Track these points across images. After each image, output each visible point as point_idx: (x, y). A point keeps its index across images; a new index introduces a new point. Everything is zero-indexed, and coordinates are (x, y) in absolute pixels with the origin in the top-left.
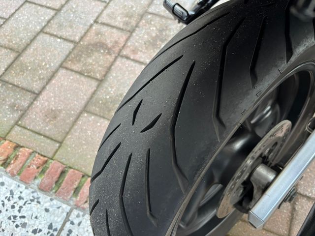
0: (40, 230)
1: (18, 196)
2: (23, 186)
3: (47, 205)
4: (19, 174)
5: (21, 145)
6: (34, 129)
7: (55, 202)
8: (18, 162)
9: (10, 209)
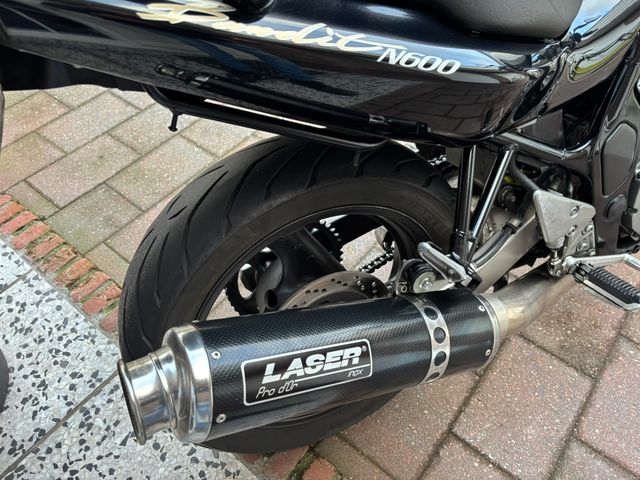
0: (81, 376)
1: (71, 327)
2: (82, 317)
3: (101, 348)
4: (83, 301)
5: (100, 268)
6: (122, 254)
7: (112, 346)
8: (87, 287)
9: (55, 341)
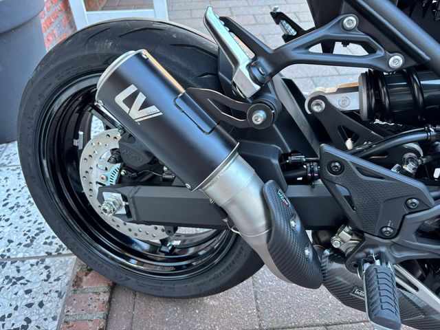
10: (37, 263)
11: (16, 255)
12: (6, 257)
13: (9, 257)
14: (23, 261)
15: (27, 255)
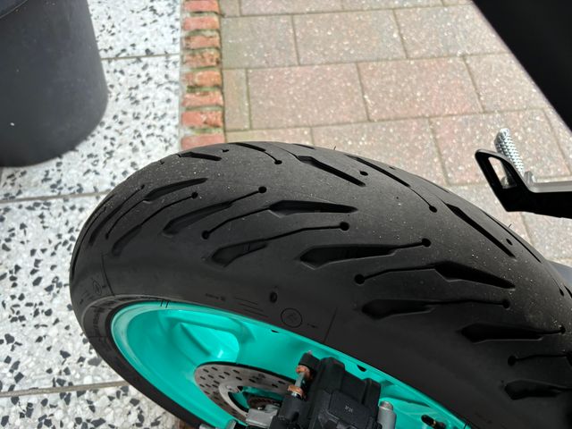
1: (163, 124)
2: (177, 122)
4: (188, 109)
5: (225, 90)
6: (251, 90)
8: (200, 99)
10: (118, 394)
11: (81, 379)
12: (66, 385)
13: (71, 384)
14: (95, 392)
15: (99, 380)
